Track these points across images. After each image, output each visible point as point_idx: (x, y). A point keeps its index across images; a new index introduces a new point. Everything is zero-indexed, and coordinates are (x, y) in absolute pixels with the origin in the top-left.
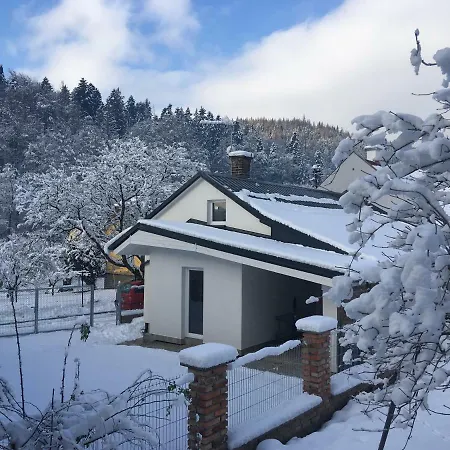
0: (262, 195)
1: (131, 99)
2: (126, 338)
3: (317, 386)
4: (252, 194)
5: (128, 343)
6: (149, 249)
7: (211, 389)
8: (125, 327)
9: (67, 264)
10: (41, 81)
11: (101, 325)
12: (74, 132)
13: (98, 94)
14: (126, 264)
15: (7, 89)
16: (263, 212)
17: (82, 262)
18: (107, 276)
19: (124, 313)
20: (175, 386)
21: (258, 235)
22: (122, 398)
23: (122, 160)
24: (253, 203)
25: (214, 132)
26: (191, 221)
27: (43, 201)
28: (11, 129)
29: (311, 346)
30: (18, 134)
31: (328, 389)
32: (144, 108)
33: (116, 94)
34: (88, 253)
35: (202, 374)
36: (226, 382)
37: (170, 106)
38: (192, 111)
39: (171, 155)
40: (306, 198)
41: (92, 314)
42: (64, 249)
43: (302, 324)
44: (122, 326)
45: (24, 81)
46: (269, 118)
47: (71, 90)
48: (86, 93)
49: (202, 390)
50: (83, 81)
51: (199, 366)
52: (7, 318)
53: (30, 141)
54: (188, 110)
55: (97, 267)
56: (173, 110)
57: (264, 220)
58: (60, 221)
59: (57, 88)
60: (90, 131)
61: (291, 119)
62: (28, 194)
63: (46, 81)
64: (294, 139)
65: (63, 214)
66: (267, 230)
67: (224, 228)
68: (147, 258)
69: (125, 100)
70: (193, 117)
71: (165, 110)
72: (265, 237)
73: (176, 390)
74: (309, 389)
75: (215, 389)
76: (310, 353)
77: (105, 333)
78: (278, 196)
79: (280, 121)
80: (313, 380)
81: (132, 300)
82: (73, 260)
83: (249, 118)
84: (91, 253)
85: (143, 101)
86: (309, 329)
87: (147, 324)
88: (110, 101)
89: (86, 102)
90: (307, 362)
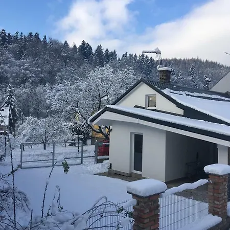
0: (178, 92)
1: (107, 50)
2: (99, 171)
3: (219, 210)
4: (172, 91)
5: (100, 174)
6: (112, 122)
7: (148, 211)
8: (99, 165)
9: (73, 132)
10: (64, 42)
11: (87, 163)
12: (79, 67)
13: (91, 48)
14: (101, 132)
15: (48, 47)
16: (179, 101)
17: (79, 130)
18: (93, 138)
19: (98, 158)
20: (122, 210)
21: (175, 115)
22: (83, 218)
23: (100, 76)
24: (173, 96)
25: (149, 66)
26: (136, 107)
27: (60, 97)
28: (49, 66)
29: (215, 184)
30: (53, 68)
31: (226, 212)
32: (113, 54)
33: (99, 48)
34: (83, 126)
35: (142, 200)
36: (159, 206)
37: (126, 53)
38: (138, 55)
39: (126, 73)
40: (203, 95)
41: (82, 157)
42: (71, 124)
43: (208, 169)
44: (98, 164)
45: (56, 43)
46: (178, 58)
47: (78, 46)
48: (85, 48)
49: (142, 211)
50: (84, 42)
51: (140, 195)
52: (40, 158)
53: (58, 72)
54: (136, 55)
55: (88, 134)
56: (128, 55)
57: (179, 106)
58: (68, 108)
59: (71, 46)
60: (87, 66)
61: (190, 58)
62: (52, 94)
63: (66, 43)
64: (192, 68)
65: (69, 105)
66: (181, 112)
67: (155, 110)
68: (111, 127)
69: (104, 51)
70: (138, 58)
71: (124, 55)
72: (180, 115)
73: (124, 212)
74: (213, 212)
75: (151, 211)
76: (214, 188)
77: (88, 168)
78: (187, 92)
79: (184, 59)
80: (216, 206)
81: (103, 151)
82: (76, 130)
83: (168, 58)
84: (85, 126)
85: (113, 51)
86: (213, 173)
87: (111, 164)
88: (96, 51)
89: (85, 52)
90: (212, 194)
